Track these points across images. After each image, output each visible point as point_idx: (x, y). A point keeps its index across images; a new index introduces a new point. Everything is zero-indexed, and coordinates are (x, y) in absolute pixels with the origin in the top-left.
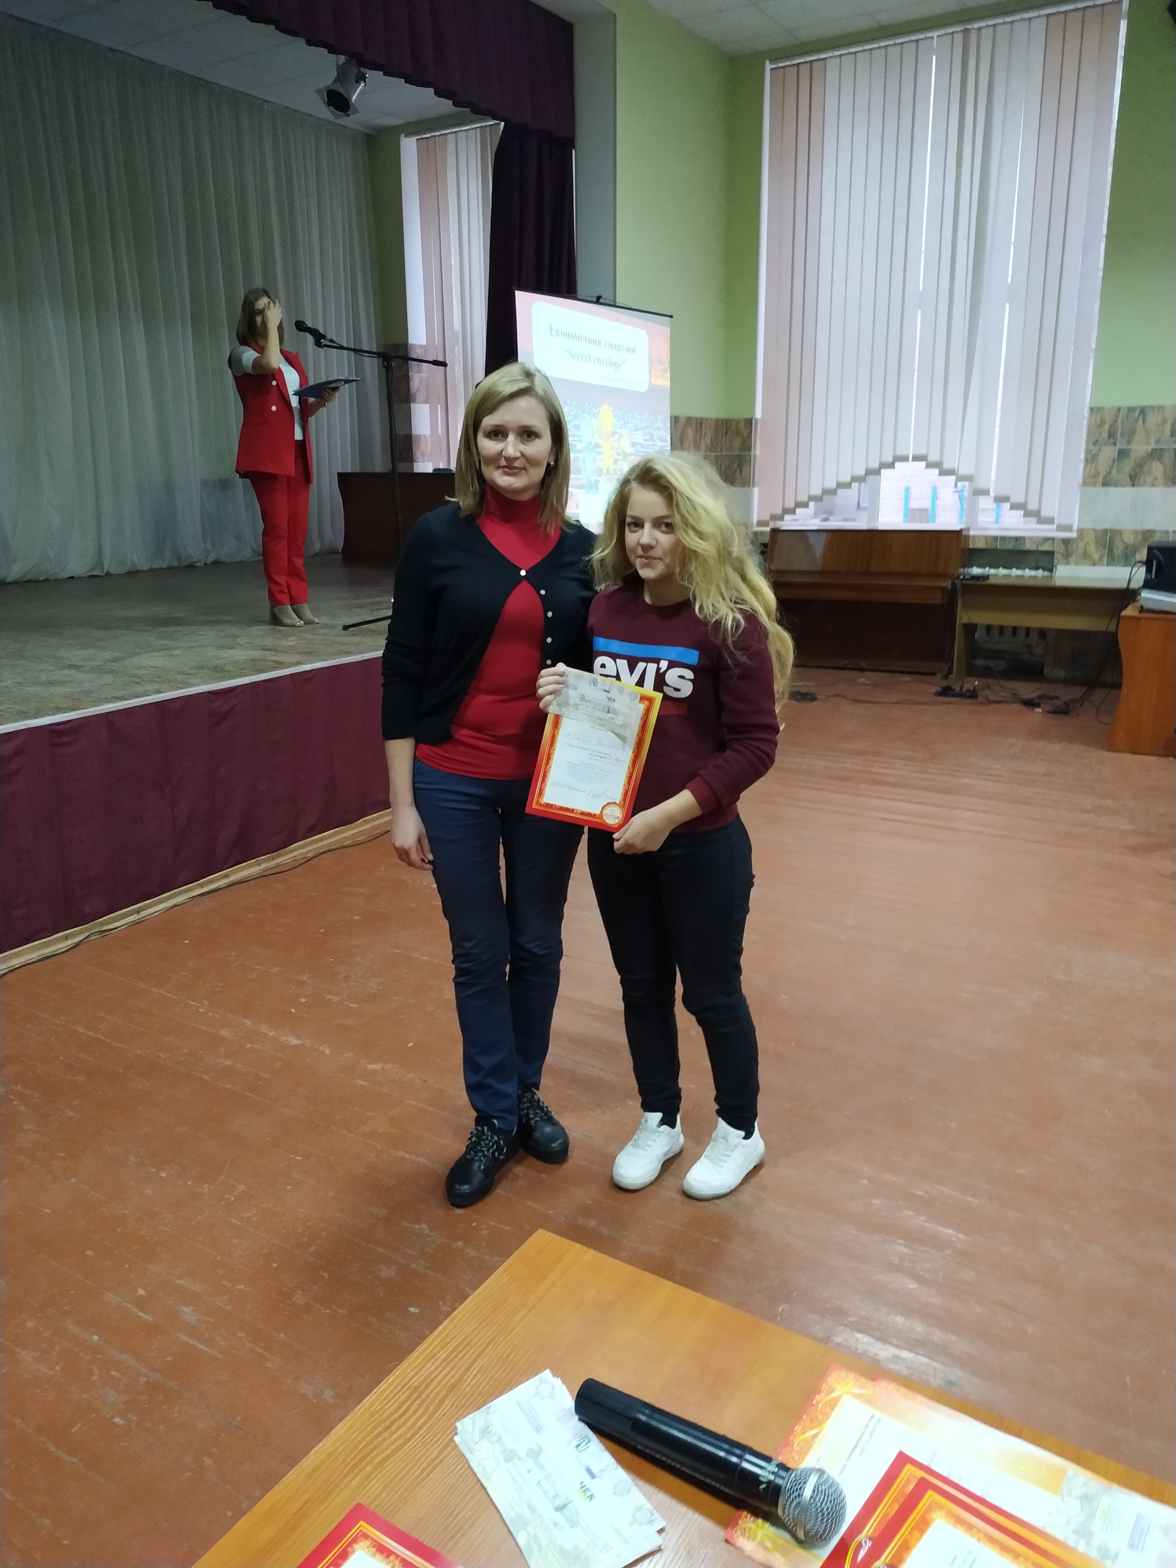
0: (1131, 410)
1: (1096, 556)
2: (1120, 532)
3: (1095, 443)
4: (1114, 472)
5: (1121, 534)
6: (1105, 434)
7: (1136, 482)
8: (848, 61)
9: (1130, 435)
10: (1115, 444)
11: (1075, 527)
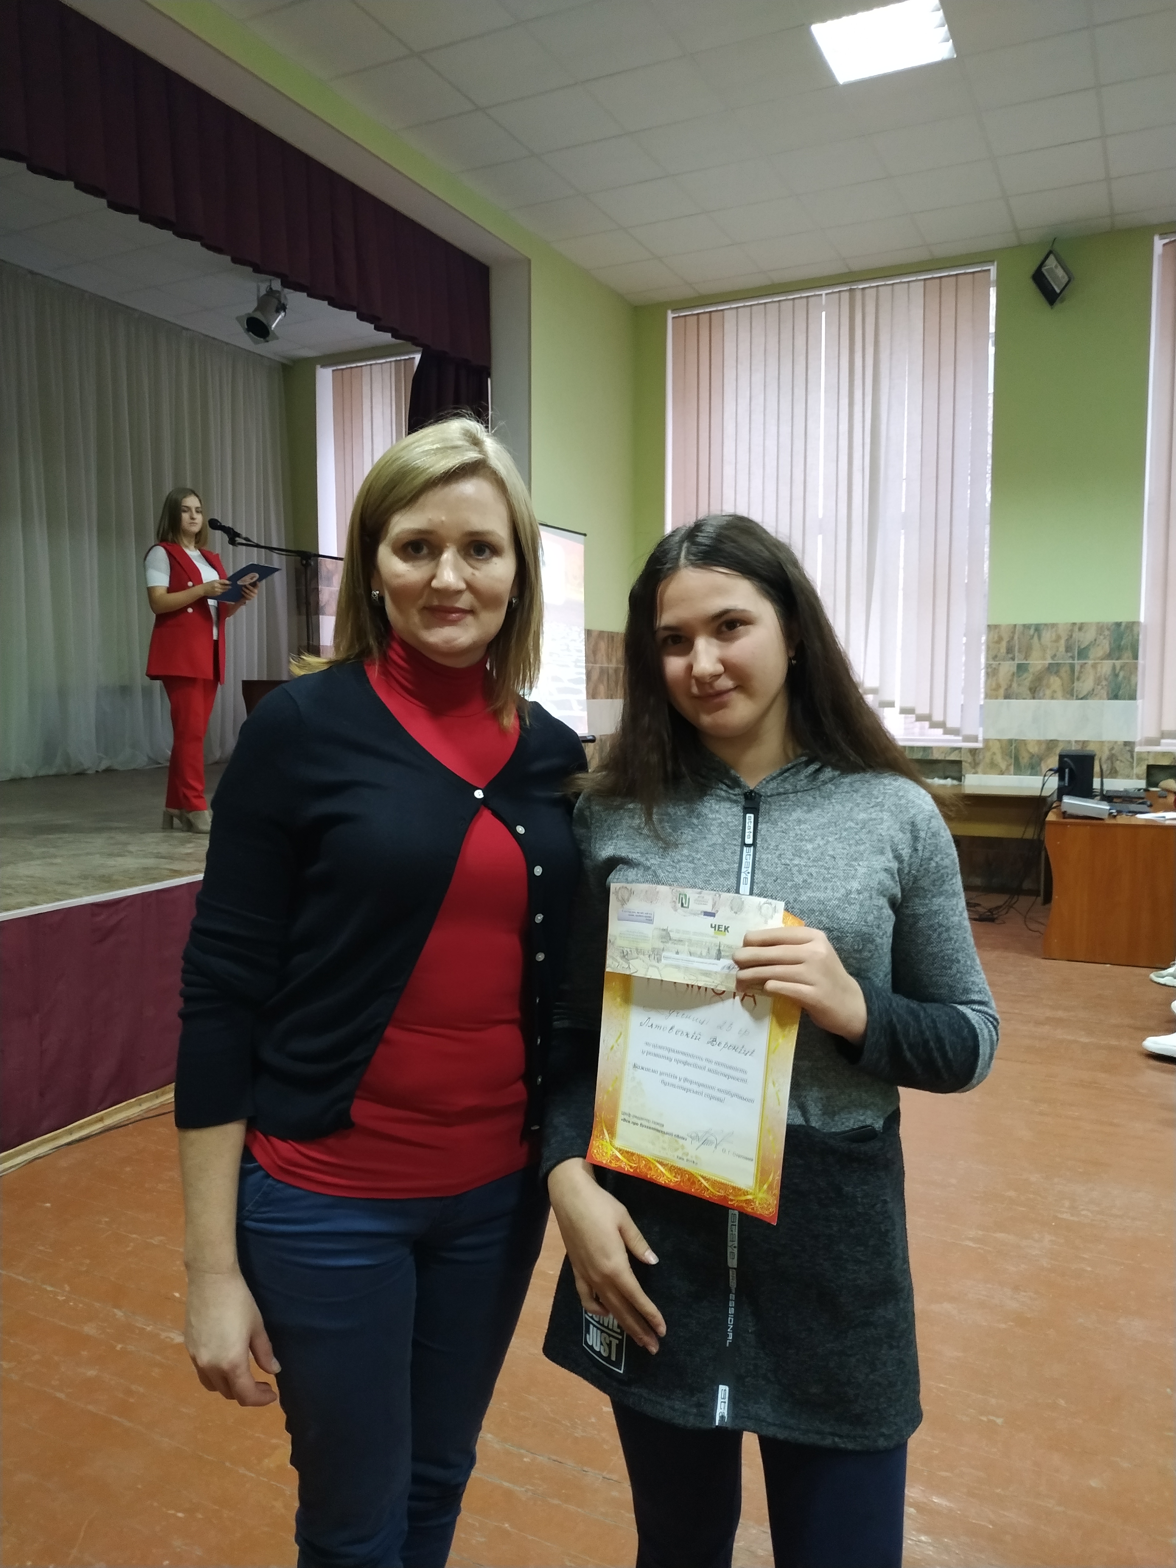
0: (1026, 627)
1: (1003, 766)
2: (1024, 742)
3: (995, 658)
4: (1015, 685)
5: (1025, 745)
6: (1003, 650)
7: (1036, 695)
8: (744, 313)
9: (1027, 651)
10: (1013, 659)
11: (980, 738)
